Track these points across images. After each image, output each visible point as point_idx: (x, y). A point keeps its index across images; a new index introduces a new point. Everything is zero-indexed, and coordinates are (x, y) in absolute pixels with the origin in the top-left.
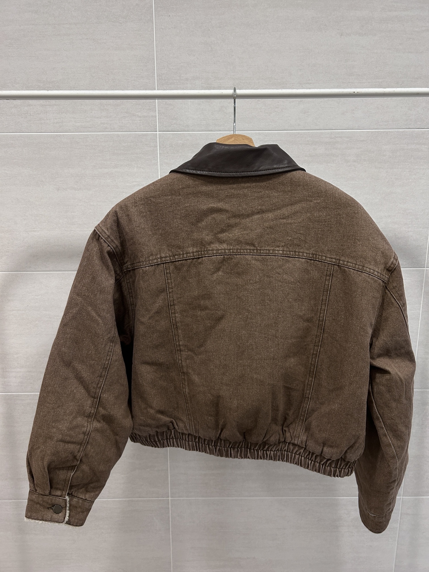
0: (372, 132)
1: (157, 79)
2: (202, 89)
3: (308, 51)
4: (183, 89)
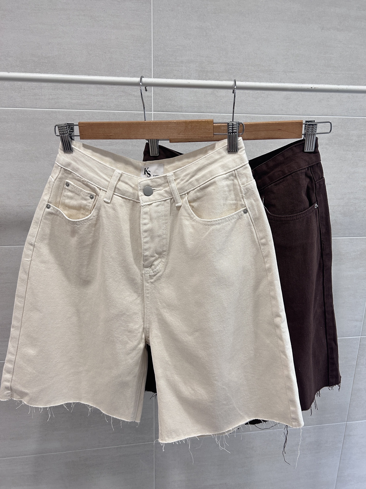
0: (343, 119)
3: (293, 41)
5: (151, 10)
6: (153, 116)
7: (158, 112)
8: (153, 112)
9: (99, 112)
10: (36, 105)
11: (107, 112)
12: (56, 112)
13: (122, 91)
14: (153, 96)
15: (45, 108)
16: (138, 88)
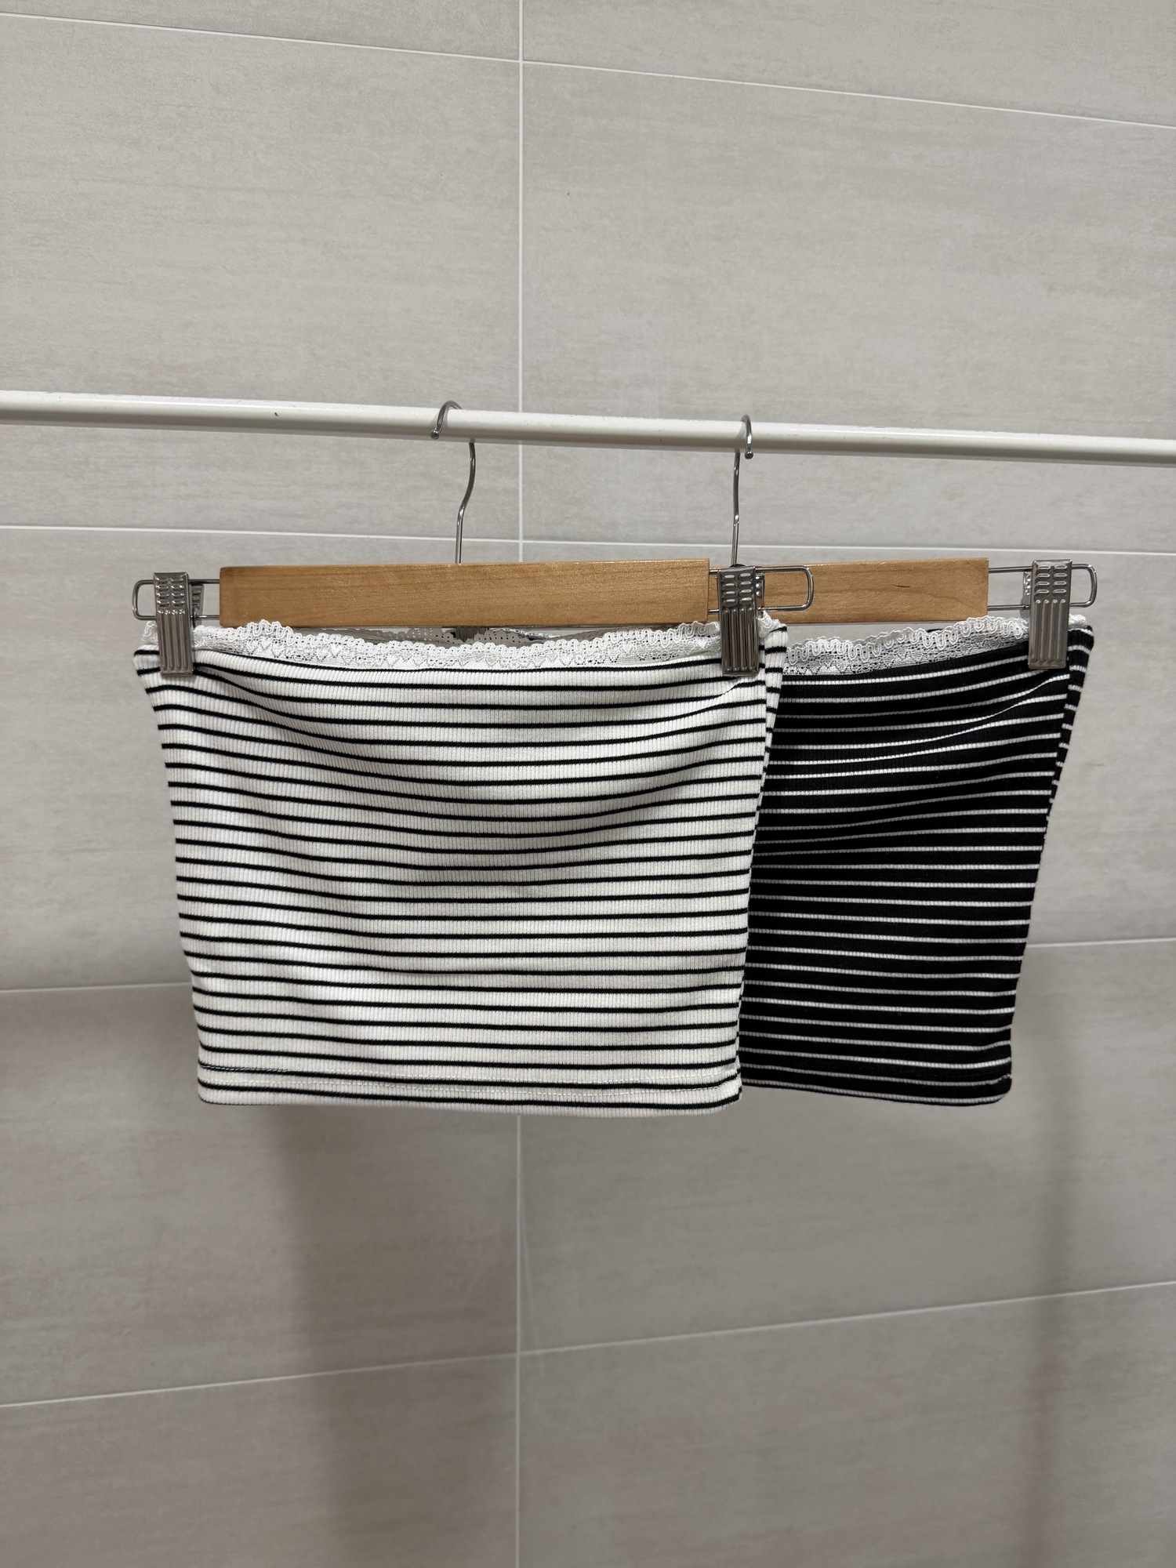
1: (524, 378)
2: (661, 417)
3: (963, 325)
4: (604, 412)
5: (518, 226)
6: (521, 552)
7: (537, 542)
11: (371, 540)
12: (198, 538)
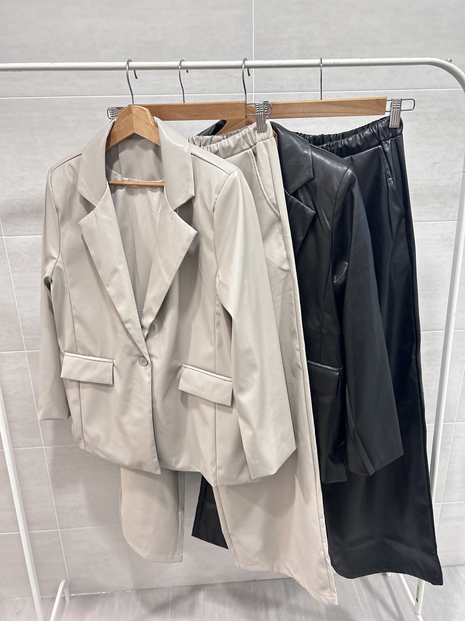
8: (253, 94)
9: (201, 96)
10: (142, 92)
13: (224, 73)
14: (254, 77)
15: (150, 94)
16: (240, 71)
